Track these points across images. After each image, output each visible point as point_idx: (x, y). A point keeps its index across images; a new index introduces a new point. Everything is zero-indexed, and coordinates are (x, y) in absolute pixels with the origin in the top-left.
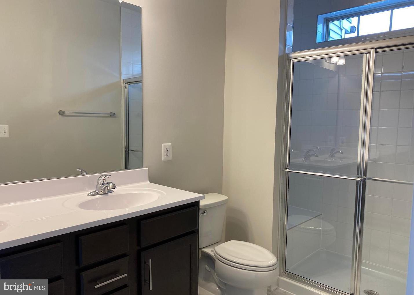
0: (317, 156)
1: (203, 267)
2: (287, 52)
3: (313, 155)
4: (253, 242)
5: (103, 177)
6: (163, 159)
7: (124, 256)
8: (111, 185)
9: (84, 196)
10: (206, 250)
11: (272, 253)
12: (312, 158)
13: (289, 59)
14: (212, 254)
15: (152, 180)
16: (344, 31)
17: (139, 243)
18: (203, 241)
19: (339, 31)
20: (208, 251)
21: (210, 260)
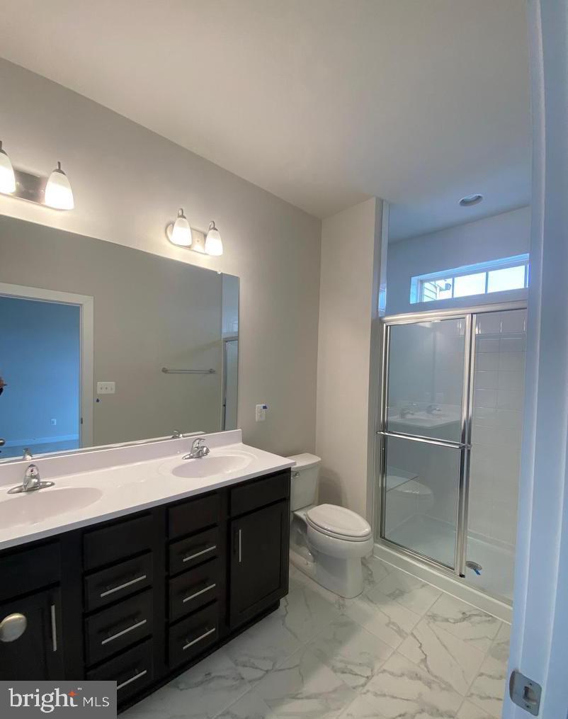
0: (413, 414)
1: (295, 531)
2: (380, 316)
3: (408, 413)
4: (347, 507)
5: (197, 441)
6: (257, 420)
7: (214, 526)
8: (205, 449)
9: (180, 459)
10: (298, 513)
11: (367, 520)
12: (409, 416)
13: (382, 322)
14: (304, 518)
15: (246, 441)
16: (438, 289)
17: (229, 513)
18: (295, 503)
19: (433, 289)
20: (301, 514)
21: (302, 524)
